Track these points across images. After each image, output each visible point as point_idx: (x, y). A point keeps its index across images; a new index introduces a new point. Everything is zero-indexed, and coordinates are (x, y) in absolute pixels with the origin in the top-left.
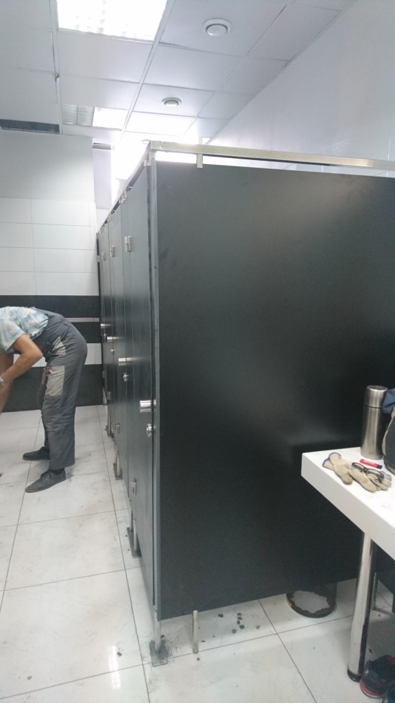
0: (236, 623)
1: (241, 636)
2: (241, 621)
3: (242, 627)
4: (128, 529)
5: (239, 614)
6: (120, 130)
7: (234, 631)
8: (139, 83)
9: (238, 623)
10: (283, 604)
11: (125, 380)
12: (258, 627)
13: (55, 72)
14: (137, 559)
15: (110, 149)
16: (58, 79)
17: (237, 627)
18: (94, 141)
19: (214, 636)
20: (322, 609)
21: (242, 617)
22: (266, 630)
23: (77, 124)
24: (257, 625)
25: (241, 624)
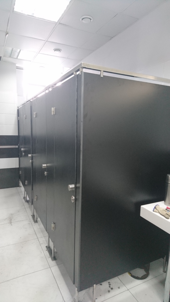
0: (109, 287)
1: (113, 293)
2: (111, 286)
3: (112, 289)
4: (47, 247)
5: (109, 283)
6: (30, 61)
7: (109, 291)
8: (45, 40)
9: (110, 287)
10: (127, 275)
11: (46, 175)
12: (119, 288)
13: (7, 31)
14: (54, 262)
15: (23, 69)
16: (7, 35)
17: (110, 289)
18: (17, 65)
19: (100, 295)
20: (144, 275)
21: (111, 284)
22: (123, 289)
23: (10, 57)
24: (118, 287)
25: (111, 287)
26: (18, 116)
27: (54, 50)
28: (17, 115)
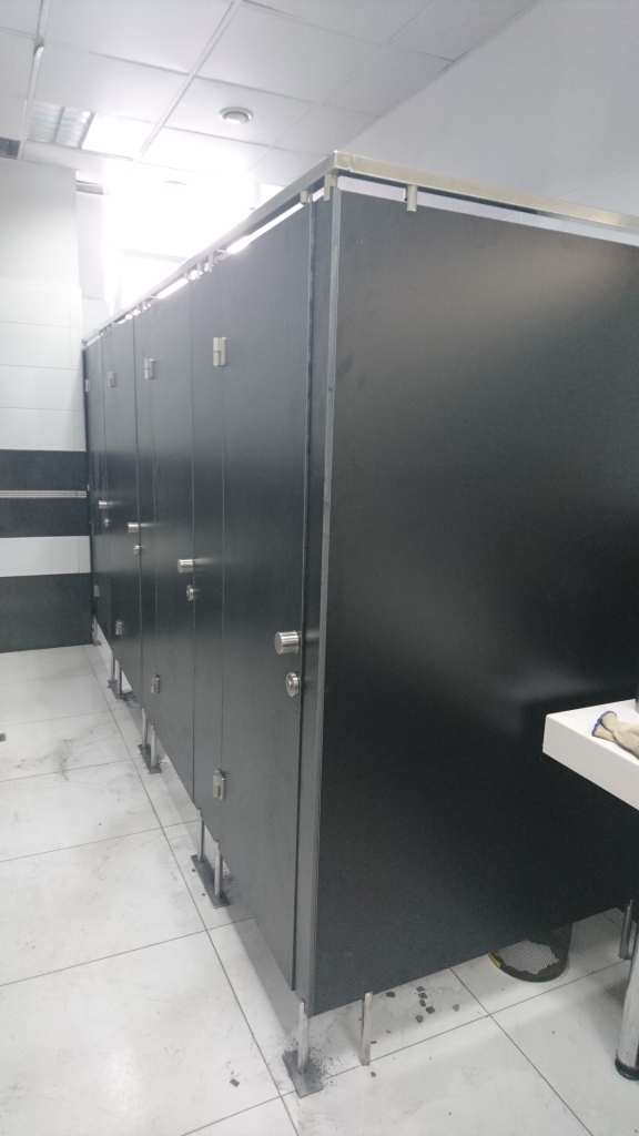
0: (419, 1004)
1: (432, 1025)
2: (426, 1000)
3: (431, 1010)
5: (420, 989)
7: (420, 1019)
8: (187, 75)
9: (423, 1004)
10: (487, 966)
11: (191, 598)
12: (456, 1008)
13: (38, 34)
14: (222, 910)
15: (101, 193)
16: (41, 50)
17: (425, 1013)
18: (80, 176)
19: (388, 1032)
20: (549, 966)
21: (427, 993)
22: (471, 1011)
23: (53, 142)
24: (454, 1004)
25: (428, 1006)
26: (85, 376)
27: (221, 112)
28: (81, 372)
